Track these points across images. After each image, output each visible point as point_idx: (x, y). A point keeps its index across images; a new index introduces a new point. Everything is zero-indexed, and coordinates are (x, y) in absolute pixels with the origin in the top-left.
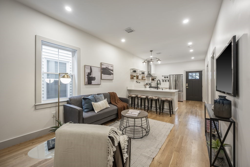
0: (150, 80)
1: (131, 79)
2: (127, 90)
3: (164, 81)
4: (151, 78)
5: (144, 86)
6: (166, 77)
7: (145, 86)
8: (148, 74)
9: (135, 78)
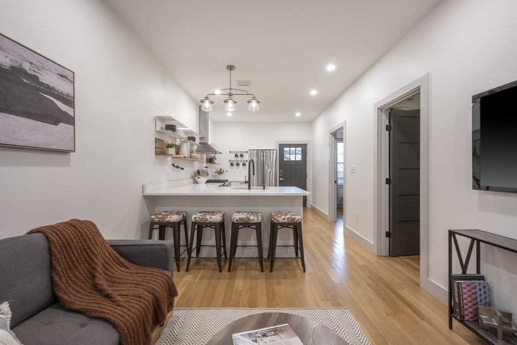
0: (203, 162)
1: (156, 154)
2: (145, 196)
3: (235, 164)
4: (205, 155)
5: (192, 180)
6: (239, 155)
7: (193, 178)
8: (200, 143)
9: (172, 151)
